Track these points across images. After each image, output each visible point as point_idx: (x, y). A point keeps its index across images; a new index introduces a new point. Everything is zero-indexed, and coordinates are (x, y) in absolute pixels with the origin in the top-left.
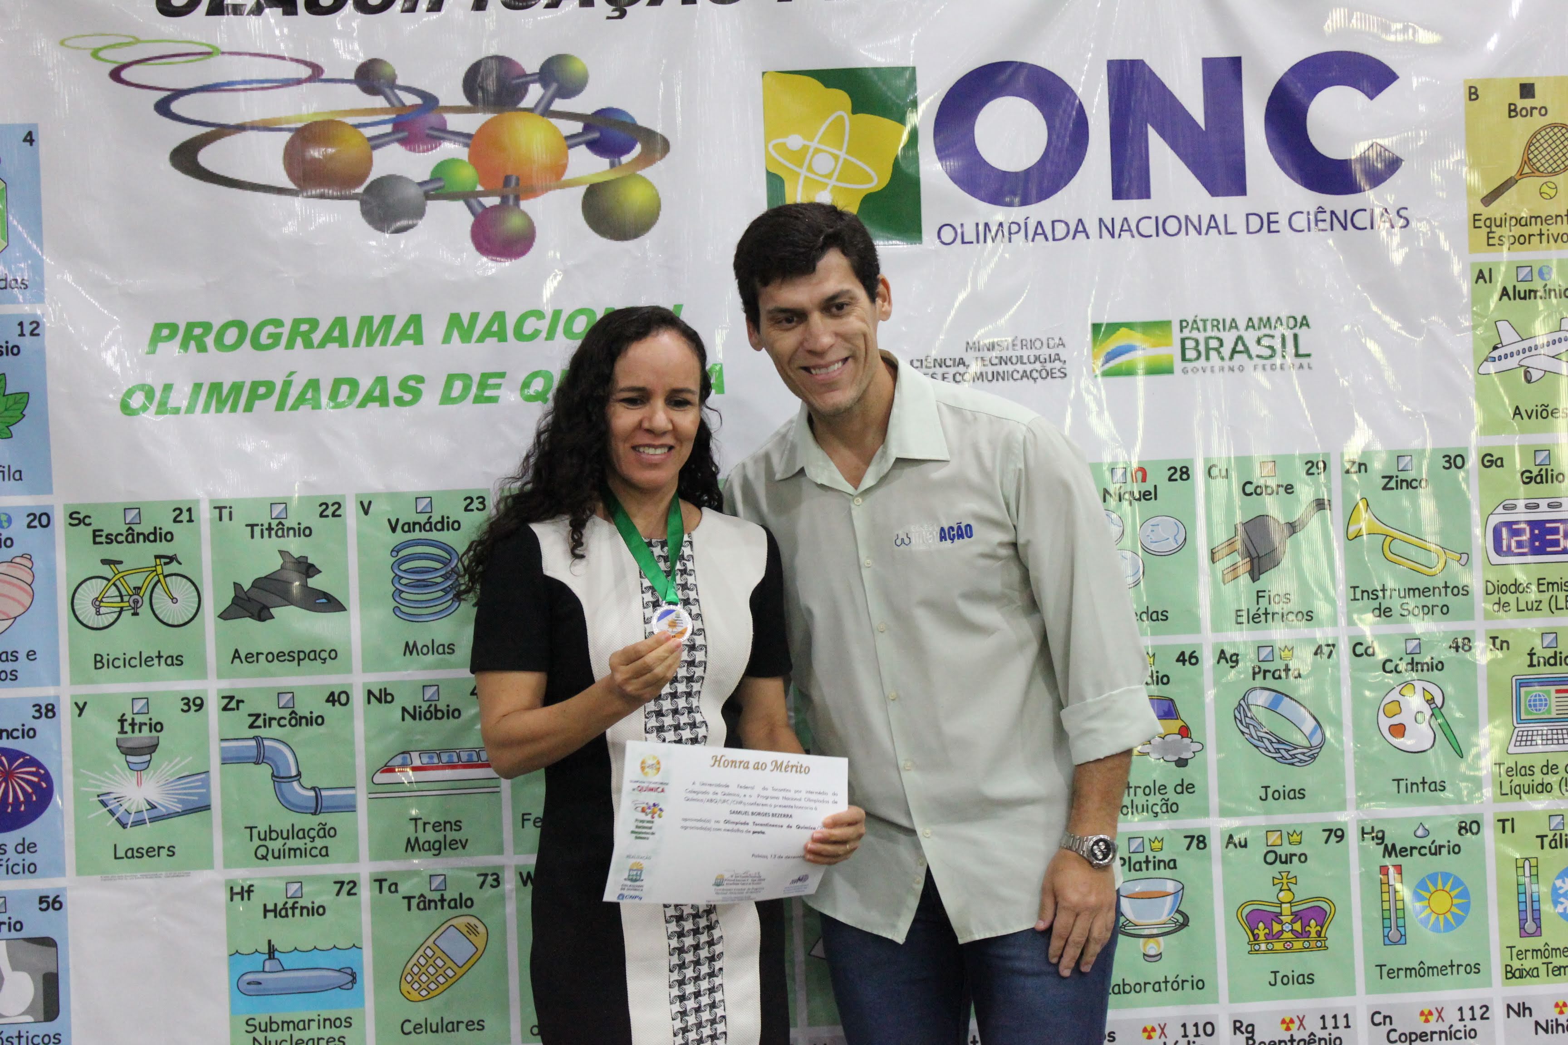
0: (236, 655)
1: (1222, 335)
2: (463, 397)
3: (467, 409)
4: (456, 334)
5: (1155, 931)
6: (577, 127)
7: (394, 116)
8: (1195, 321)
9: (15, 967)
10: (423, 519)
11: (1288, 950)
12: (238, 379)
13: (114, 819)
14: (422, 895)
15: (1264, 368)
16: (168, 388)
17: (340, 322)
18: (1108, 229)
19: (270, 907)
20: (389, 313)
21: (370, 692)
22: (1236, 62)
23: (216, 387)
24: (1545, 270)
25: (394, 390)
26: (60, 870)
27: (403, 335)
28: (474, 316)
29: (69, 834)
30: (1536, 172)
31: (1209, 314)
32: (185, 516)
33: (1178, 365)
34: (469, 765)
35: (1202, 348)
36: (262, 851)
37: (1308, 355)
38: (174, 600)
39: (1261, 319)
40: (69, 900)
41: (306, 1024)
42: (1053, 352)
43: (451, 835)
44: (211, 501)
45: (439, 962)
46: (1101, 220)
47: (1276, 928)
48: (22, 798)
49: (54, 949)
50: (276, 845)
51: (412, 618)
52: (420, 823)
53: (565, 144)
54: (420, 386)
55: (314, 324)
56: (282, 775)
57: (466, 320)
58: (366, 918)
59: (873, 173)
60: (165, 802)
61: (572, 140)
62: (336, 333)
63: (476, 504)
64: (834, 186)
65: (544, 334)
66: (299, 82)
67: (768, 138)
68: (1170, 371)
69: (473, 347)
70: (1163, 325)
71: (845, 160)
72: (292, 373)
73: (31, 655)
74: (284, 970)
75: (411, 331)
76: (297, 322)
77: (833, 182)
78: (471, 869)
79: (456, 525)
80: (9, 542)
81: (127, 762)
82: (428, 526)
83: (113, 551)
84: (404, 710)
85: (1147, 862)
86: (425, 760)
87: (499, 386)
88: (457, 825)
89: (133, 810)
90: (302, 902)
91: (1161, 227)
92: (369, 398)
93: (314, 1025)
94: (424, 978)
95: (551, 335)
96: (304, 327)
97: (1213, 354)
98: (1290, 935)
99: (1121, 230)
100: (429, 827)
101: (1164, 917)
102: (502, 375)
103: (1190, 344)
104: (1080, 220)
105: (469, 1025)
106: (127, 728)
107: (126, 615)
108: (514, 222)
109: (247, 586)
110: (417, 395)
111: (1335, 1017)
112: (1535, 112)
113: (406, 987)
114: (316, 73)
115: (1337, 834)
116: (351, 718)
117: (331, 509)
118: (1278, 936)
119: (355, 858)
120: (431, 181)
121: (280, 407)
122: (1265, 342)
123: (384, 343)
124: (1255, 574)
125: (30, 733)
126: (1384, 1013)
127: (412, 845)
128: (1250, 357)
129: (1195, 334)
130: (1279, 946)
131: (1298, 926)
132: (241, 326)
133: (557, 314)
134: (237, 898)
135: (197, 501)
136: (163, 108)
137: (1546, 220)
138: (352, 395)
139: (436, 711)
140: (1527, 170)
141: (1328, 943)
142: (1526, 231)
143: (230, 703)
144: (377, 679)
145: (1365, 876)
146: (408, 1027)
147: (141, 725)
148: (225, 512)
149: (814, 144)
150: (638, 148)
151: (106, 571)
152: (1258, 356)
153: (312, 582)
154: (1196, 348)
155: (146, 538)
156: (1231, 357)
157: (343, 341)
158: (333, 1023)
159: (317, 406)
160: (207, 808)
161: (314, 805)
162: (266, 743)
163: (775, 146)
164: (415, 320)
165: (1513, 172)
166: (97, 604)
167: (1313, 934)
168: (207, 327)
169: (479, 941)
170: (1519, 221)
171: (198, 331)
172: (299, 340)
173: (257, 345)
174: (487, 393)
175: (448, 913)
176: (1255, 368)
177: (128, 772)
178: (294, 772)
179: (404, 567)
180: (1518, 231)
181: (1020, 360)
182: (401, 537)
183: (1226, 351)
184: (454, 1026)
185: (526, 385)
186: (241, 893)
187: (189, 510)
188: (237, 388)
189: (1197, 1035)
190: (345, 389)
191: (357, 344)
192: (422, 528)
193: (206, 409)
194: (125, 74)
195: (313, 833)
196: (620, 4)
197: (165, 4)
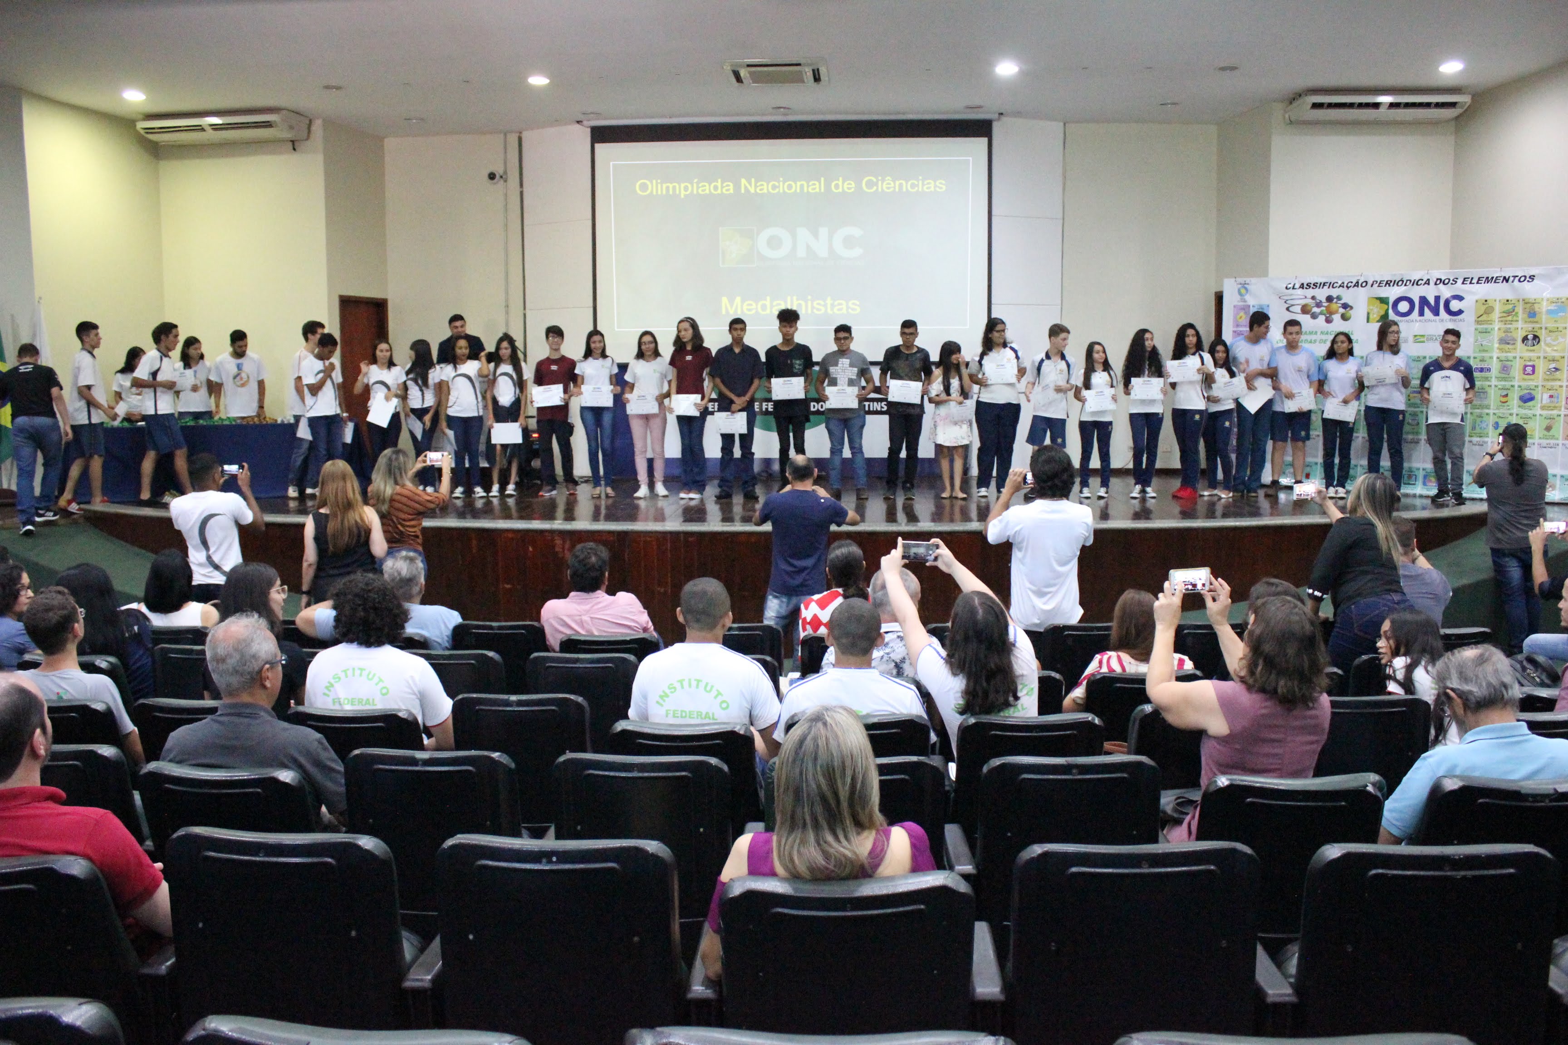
6: (1341, 305)
7: (1316, 304)
18: (1417, 321)
22: (1439, 296)
33: (1426, 341)
53: (1339, 308)
59: (1382, 313)
66: (1304, 299)
67: (1367, 307)
71: (1378, 311)
77: (1376, 314)
99: (1420, 321)
104: (1413, 320)
114: (1306, 298)
136: (1285, 302)
149: (1374, 308)
150: (1349, 308)
163: (1369, 308)
196: (1348, 287)
197: (1286, 288)
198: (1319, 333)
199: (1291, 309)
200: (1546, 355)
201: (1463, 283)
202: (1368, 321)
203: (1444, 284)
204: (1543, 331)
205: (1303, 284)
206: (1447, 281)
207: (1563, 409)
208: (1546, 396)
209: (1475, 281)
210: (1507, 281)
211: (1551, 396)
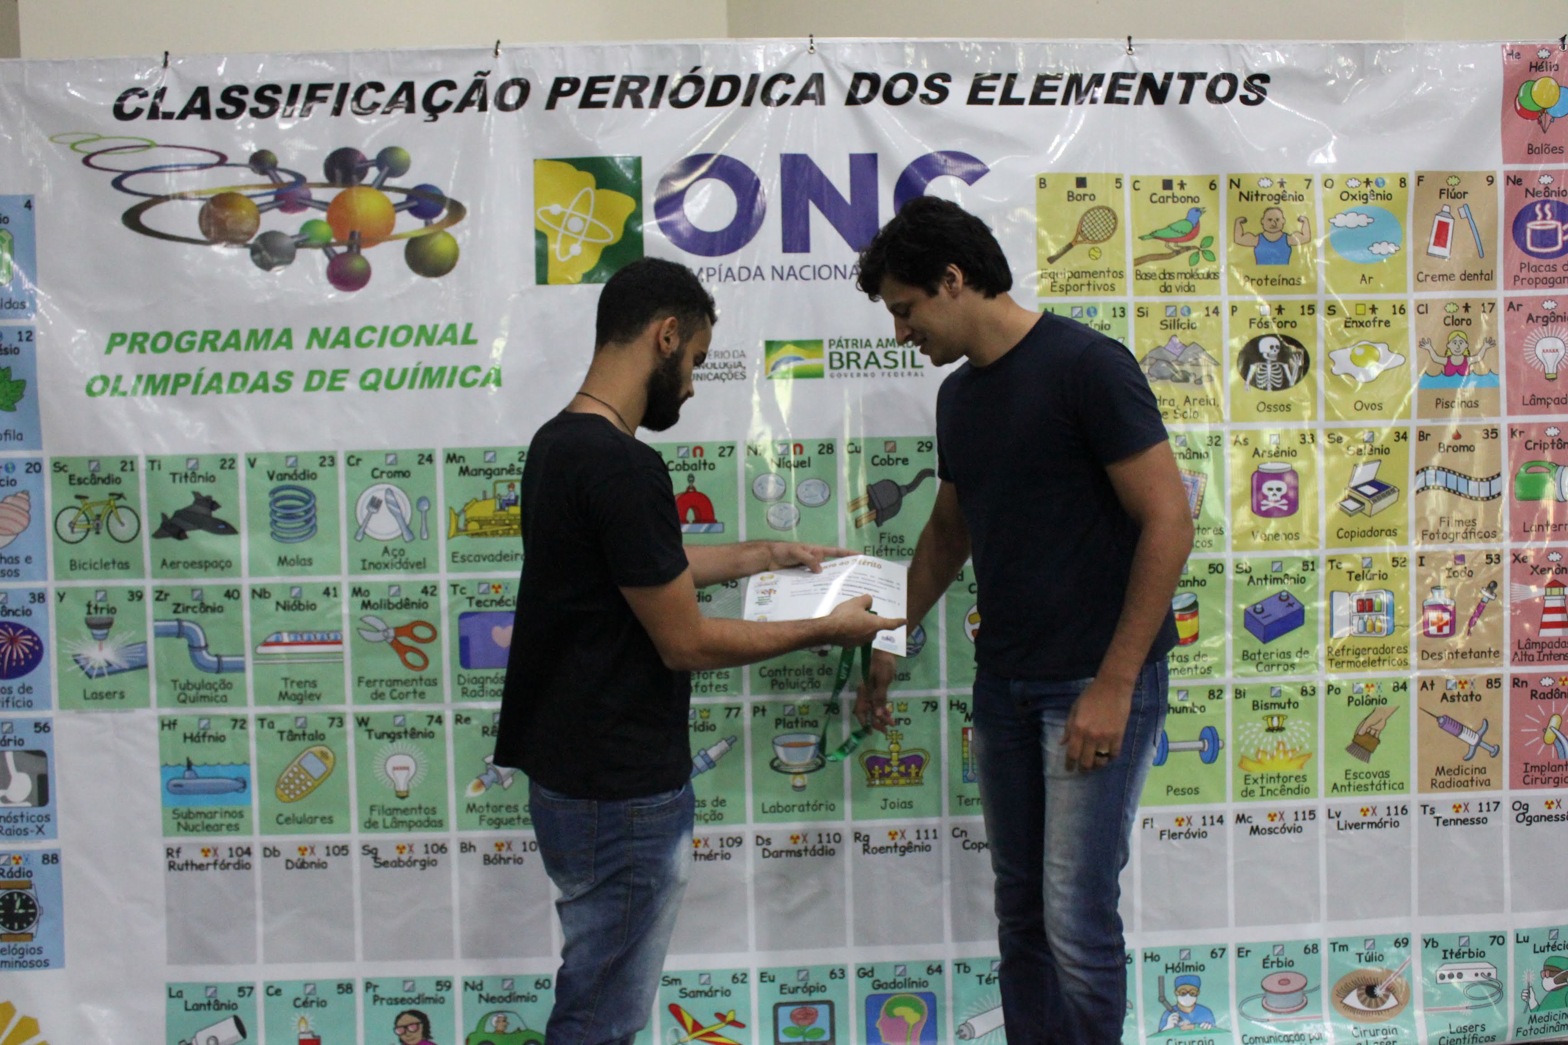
0: (164, 563)
1: (859, 350)
2: (319, 387)
3: (323, 395)
4: (315, 344)
5: (801, 770)
6: (402, 198)
7: (274, 190)
8: (840, 341)
9: (19, 769)
10: (291, 471)
11: (894, 785)
12: (166, 372)
13: (82, 673)
14: (291, 731)
15: (889, 375)
16: (119, 378)
17: (235, 333)
18: (779, 274)
19: (188, 735)
20: (269, 327)
21: (254, 591)
22: (873, 157)
23: (151, 378)
24: (1092, 310)
25: (272, 381)
26: (48, 706)
27: (279, 343)
28: (328, 331)
29: (54, 681)
30: (1086, 239)
31: (850, 335)
32: (128, 467)
33: (827, 371)
34: (322, 643)
35: (845, 359)
36: (182, 697)
37: (921, 367)
38: (122, 524)
39: (888, 340)
40: (55, 726)
41: (213, 815)
42: (736, 361)
43: (310, 690)
44: (147, 457)
45: (302, 777)
46: (774, 268)
47: (887, 769)
48: (22, 656)
49: (43, 759)
50: (192, 693)
51: (282, 540)
52: (289, 682)
53: (393, 210)
54: (291, 379)
55: (218, 334)
56: (196, 645)
57: (322, 332)
58: (253, 745)
59: (610, 232)
60: (118, 661)
61: (398, 207)
62: (233, 341)
63: (328, 462)
64: (584, 242)
65: (376, 343)
66: (211, 166)
67: (537, 205)
68: (819, 375)
69: (327, 352)
70: (819, 343)
71: (591, 224)
72: (203, 369)
73: (28, 559)
74: (197, 777)
75: (284, 340)
76: (206, 333)
77: (582, 238)
78: (323, 714)
79: (313, 476)
80: (12, 483)
81: (93, 635)
82: (294, 476)
83: (82, 490)
84: (278, 603)
85: (797, 722)
86: (292, 638)
87: (344, 379)
88: (314, 684)
89: (96, 666)
90: (210, 733)
91: (817, 273)
92: (255, 387)
93: (218, 815)
94: (292, 787)
95: (381, 344)
96: (211, 337)
97: (853, 364)
98: (895, 775)
99: (789, 275)
100: (295, 685)
101: (808, 759)
102: (346, 371)
103: (836, 357)
104: (758, 268)
105: (323, 819)
106: (92, 610)
107: (92, 533)
108: (357, 264)
109: (170, 515)
110: (288, 384)
111: (926, 831)
112: (1087, 198)
113: (280, 792)
114: (223, 160)
115: (932, 705)
116: (240, 608)
117: (228, 463)
118: (888, 775)
119: (244, 704)
120: (299, 235)
121: (195, 391)
122: (891, 356)
123: (266, 348)
124: (879, 522)
125: (27, 613)
126: (962, 828)
127: (283, 696)
128: (879, 367)
129: (840, 350)
130: (888, 782)
131: (902, 769)
132: (168, 335)
133: (386, 329)
134: (166, 728)
135: (137, 457)
136: (117, 184)
137: (1093, 274)
138: (244, 383)
139: (300, 604)
140: (1080, 238)
141: (924, 781)
142: (1079, 282)
143: (161, 595)
144: (260, 581)
145: (952, 734)
146: (282, 819)
147: (102, 609)
148: (156, 465)
149: (569, 211)
150: (445, 212)
151: (78, 503)
152: (886, 367)
153: (216, 514)
154: (840, 360)
155: (103, 481)
156: (866, 367)
157: (237, 347)
158: (231, 814)
159: (219, 391)
160: (145, 666)
161: (216, 666)
162: (185, 624)
163: (541, 212)
164: (287, 332)
165: (1070, 239)
166: (72, 525)
167: (913, 774)
168: (146, 336)
169: (329, 763)
170: (1073, 275)
171: (140, 339)
172: (208, 347)
173: (179, 349)
174: (337, 384)
175: (307, 743)
176: (883, 374)
177: (93, 641)
178: (203, 644)
179: (280, 504)
180: (1073, 282)
181: (714, 366)
182: (276, 483)
183: (862, 362)
184: (312, 820)
185: (363, 378)
186: (169, 725)
187: (132, 463)
188: (166, 378)
189: (829, 842)
190: (239, 381)
191: (247, 348)
192: (291, 477)
193: (145, 392)
194: (93, 161)
195: (216, 686)
196: (434, 111)
197: (119, 112)
198: (300, 339)
199: (147, 218)
200: (1332, 425)
201: (973, 99)
202: (542, 278)
203: (890, 99)
204: (1321, 318)
205: (202, 92)
206: (901, 88)
207: (1413, 657)
208: (1345, 606)
209: (1023, 90)
210: (1160, 97)
211: (1365, 606)
